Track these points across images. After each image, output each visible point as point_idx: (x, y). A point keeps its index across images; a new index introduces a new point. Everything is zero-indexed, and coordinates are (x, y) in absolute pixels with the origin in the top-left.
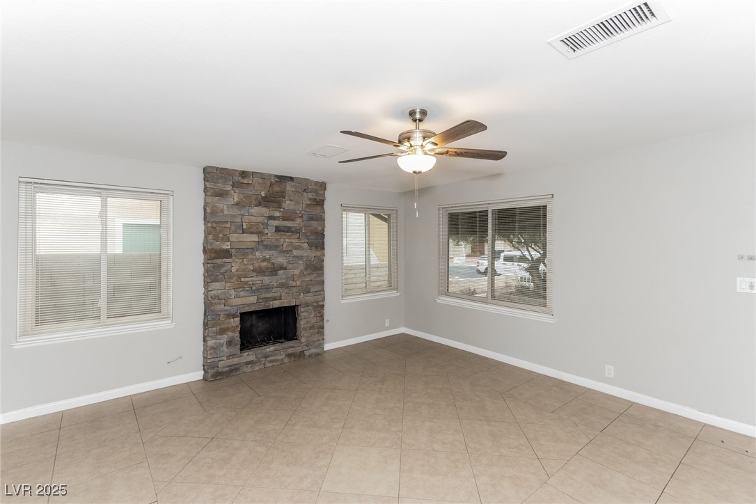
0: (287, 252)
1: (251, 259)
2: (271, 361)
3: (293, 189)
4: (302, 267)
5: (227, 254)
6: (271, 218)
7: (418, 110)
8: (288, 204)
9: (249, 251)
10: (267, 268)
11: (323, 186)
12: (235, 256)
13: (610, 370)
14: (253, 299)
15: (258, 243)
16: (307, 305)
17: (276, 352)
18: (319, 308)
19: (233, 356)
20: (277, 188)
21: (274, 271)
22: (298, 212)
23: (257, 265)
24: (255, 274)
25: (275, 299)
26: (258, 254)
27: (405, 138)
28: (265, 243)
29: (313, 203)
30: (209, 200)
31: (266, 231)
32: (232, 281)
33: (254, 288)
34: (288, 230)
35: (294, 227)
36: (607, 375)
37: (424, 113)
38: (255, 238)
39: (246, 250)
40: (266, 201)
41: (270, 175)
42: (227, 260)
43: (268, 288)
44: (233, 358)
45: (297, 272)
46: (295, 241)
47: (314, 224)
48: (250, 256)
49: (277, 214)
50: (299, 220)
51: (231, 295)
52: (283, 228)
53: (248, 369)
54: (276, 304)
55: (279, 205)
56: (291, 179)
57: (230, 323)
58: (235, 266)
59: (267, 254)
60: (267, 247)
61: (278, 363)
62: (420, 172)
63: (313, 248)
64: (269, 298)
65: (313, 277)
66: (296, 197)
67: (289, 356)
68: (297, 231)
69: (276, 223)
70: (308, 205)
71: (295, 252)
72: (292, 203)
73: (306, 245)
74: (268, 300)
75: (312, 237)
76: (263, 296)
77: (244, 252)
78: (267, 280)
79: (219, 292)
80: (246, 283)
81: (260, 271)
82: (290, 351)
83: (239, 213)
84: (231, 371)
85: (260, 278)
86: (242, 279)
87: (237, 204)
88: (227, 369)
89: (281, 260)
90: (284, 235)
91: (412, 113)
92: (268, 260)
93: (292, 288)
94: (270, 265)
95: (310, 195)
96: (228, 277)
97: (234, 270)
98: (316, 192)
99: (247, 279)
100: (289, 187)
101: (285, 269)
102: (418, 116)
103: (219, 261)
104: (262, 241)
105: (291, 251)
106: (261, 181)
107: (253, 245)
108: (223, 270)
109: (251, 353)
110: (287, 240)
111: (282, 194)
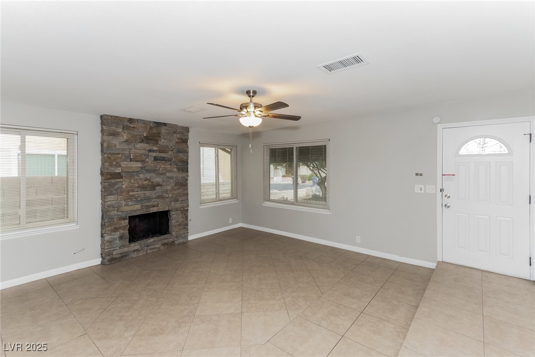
0: (162, 174)
1: (136, 180)
2: (151, 249)
3: (167, 132)
4: (173, 184)
5: (119, 176)
6: (150, 151)
7: (251, 91)
8: (162, 142)
9: (135, 173)
10: (148, 185)
11: (187, 129)
12: (125, 177)
13: (358, 239)
14: (138, 207)
15: (142, 168)
16: (177, 210)
17: (155, 243)
18: (185, 212)
19: (124, 246)
20: (154, 131)
21: (153, 187)
22: (170, 147)
23: (141, 183)
24: (139, 189)
25: (154, 206)
26: (141, 176)
27: (243, 107)
28: (146, 168)
29: (180, 141)
30: (105, 138)
31: (147, 160)
32: (123, 194)
33: (139, 199)
34: (163, 159)
35: (167, 157)
36: (357, 242)
37: (255, 92)
38: (139, 165)
39: (133, 173)
40: (147, 139)
41: (150, 122)
42: (119, 180)
43: (149, 199)
44: (124, 248)
45: (169, 188)
46: (168, 167)
47: (181, 155)
48: (136, 177)
49: (155, 148)
50: (170, 153)
51: (122, 204)
52: (159, 158)
53: (134, 255)
54: (155, 210)
55: (156, 142)
56: (165, 124)
57: (121, 224)
58: (125, 184)
59: (148, 176)
60: (148, 171)
61: (156, 250)
62: (253, 127)
63: (181, 171)
64: (150, 206)
65: (180, 191)
66: (168, 137)
67: (164, 244)
68: (170, 160)
69: (154, 154)
70: (177, 142)
71: (168, 174)
72: (166, 141)
73: (175, 170)
74: (148, 207)
75: (181, 164)
76: (145, 204)
77: (131, 174)
78: (148, 193)
79: (113, 202)
80: (133, 196)
81: (143, 188)
82: (165, 241)
83: (127, 147)
84: (122, 257)
85: (143, 192)
86: (130, 193)
87: (126, 141)
88: (119, 256)
89: (158, 180)
90: (160, 162)
91: (248, 92)
92: (149, 180)
93: (166, 199)
94: (150, 183)
95: (178, 136)
96: (120, 192)
97: (124, 187)
98: (182, 133)
99: (134, 193)
100: (163, 130)
101: (161, 185)
102: (251, 94)
103: (113, 181)
104: (144, 167)
105: (165, 173)
106: (143, 125)
107: (138, 169)
108: (116, 187)
109: (136, 244)
110: (162, 166)
111: (159, 135)
